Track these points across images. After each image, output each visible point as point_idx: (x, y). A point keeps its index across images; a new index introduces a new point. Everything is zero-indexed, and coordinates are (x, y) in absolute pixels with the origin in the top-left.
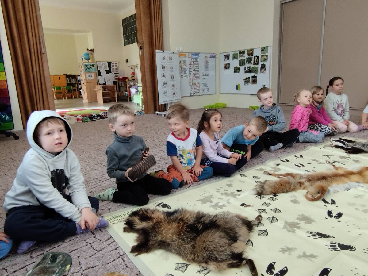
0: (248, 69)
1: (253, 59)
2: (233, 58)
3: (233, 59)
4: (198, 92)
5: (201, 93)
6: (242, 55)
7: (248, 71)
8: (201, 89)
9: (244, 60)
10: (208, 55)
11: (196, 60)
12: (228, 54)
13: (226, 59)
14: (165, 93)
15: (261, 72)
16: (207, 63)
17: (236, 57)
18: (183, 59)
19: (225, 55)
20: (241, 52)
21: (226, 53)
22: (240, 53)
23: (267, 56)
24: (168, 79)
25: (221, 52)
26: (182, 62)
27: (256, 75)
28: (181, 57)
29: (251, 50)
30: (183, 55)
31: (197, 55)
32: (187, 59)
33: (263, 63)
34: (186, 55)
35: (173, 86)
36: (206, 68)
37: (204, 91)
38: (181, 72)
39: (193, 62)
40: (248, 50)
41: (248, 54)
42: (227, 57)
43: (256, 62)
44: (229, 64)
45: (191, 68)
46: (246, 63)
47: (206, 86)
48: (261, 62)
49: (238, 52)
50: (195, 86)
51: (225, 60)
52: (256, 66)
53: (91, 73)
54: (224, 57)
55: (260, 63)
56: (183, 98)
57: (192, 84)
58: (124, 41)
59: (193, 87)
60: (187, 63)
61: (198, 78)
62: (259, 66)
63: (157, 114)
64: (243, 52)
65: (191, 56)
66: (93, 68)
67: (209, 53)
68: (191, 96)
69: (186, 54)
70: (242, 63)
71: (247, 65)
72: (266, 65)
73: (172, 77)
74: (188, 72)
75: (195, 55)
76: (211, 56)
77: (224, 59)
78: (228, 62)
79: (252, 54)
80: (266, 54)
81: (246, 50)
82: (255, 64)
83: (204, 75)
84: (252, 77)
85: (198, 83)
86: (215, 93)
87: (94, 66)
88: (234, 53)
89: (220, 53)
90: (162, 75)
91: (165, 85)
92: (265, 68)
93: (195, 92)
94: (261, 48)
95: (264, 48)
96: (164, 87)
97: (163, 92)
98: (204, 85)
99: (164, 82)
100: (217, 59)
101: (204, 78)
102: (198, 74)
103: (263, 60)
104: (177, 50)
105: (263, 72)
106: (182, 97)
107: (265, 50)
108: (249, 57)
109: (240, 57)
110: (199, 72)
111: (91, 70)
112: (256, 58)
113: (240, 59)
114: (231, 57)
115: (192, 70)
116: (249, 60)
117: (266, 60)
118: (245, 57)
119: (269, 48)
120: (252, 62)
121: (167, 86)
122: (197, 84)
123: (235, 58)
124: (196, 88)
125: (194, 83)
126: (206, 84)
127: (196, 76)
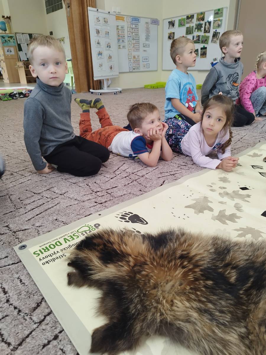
0: (197, 38)
1: (203, 26)
2: (179, 25)
3: (179, 27)
4: (138, 68)
5: (142, 69)
6: (190, 21)
7: (198, 40)
8: (141, 64)
9: (193, 27)
10: (149, 21)
11: (135, 26)
12: (173, 20)
13: (171, 26)
14: (101, 66)
15: (213, 42)
16: (148, 30)
17: (183, 24)
18: (120, 23)
19: (169, 22)
20: (189, 16)
21: (171, 19)
22: (188, 18)
23: (221, 21)
24: (103, 48)
25: (165, 18)
26: (120, 28)
27: (206, 46)
28: (117, 20)
29: (202, 13)
30: (120, 18)
31: (137, 20)
32: (125, 24)
33: (216, 30)
34: (124, 19)
35: (110, 57)
36: (147, 38)
37: (144, 66)
38: (119, 40)
39: (133, 28)
40: (197, 14)
41: (198, 19)
42: (172, 24)
43: (207, 29)
44: (174, 33)
45: (130, 36)
46: (195, 31)
47: (147, 60)
48: (213, 28)
49: (186, 17)
50: (134, 60)
51: (169, 29)
52: (207, 34)
53: (10, 47)
54: (168, 24)
55: (212, 31)
56: (121, 75)
58: (46, 7)
59: (132, 61)
60: (126, 28)
61: (138, 50)
62: (211, 35)
63: (92, 93)
64: (192, 17)
65: (130, 20)
66: (12, 40)
67: (151, 19)
68: (130, 72)
69: (124, 17)
70: (189, 31)
71: (196, 33)
72: (219, 33)
73: (109, 46)
74: (126, 40)
75: (134, 19)
76: (153, 22)
77: (168, 26)
78: (172, 30)
79: (203, 19)
80: (221, 18)
81: (195, 13)
82: (205, 31)
83: (144, 46)
84: (202, 49)
85: (138, 56)
86: (156, 69)
87: (13, 39)
88: (180, 18)
89: (163, 18)
90: (97, 43)
91: (100, 56)
92: (218, 37)
93: (134, 67)
94: (215, 11)
95: (219, 10)
96: (99, 58)
97: (99, 65)
98: (144, 59)
99: (100, 52)
100: (160, 27)
101: (145, 51)
102: (138, 44)
103: (216, 27)
104: (113, 11)
105: (215, 41)
106: (120, 73)
107: (219, 12)
108: (198, 22)
109: (188, 23)
110: (139, 42)
111: (10, 44)
112: (207, 24)
113: (188, 25)
114: (177, 24)
115: (131, 39)
116: (199, 27)
117: (219, 26)
118: (194, 22)
119: (224, 10)
120: (203, 29)
121: (102, 57)
122: (136, 57)
123: (181, 24)
124: (136, 62)
125: (133, 56)
126: (147, 58)
127: (136, 47)
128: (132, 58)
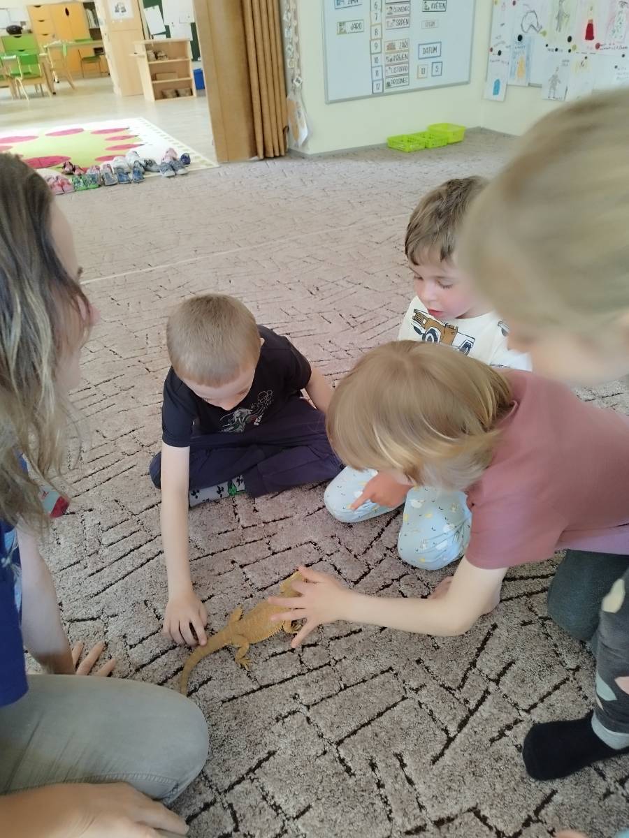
4: (403, 81)
8: (414, 64)
37: (424, 72)
47: (435, 54)
50: (391, 56)
57: (378, 50)
59: (382, 60)
61: (404, 22)
68: (374, 95)
83: (427, 10)
85: (405, 44)
86: (466, 79)
93: (389, 80)
98: (426, 51)
101: (430, 23)
102: (407, 5)
122: (398, 46)
124: (396, 62)
125: (387, 44)
126: (435, 45)
127: (397, 14)
128: (383, 51)
